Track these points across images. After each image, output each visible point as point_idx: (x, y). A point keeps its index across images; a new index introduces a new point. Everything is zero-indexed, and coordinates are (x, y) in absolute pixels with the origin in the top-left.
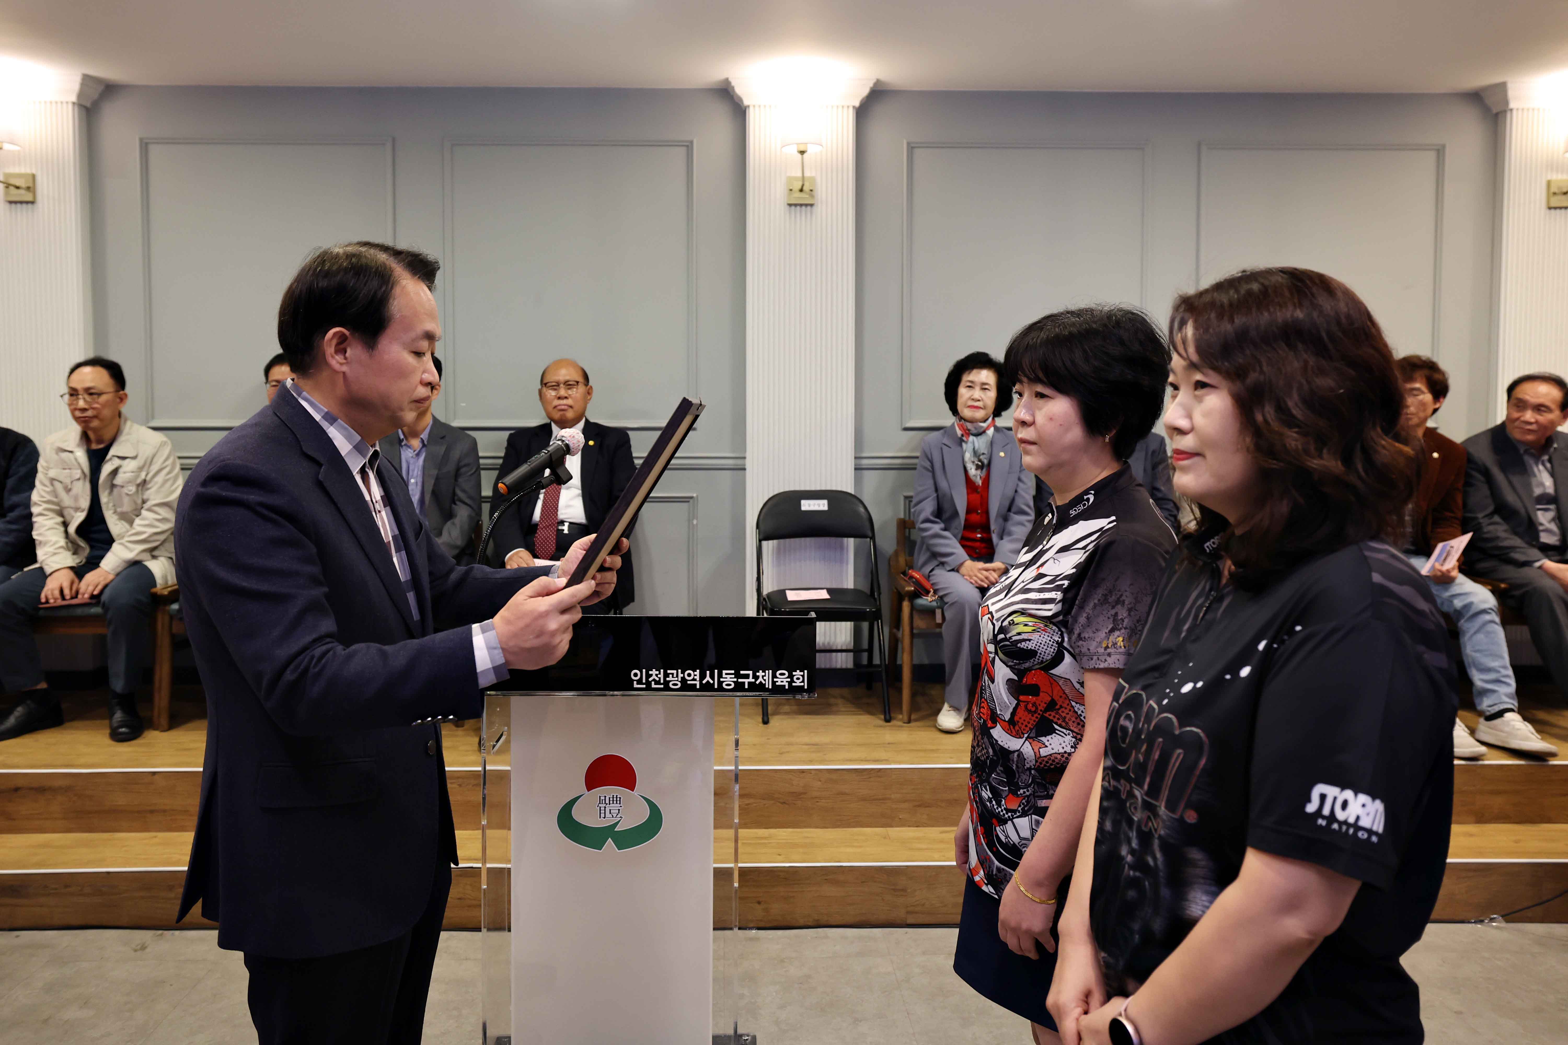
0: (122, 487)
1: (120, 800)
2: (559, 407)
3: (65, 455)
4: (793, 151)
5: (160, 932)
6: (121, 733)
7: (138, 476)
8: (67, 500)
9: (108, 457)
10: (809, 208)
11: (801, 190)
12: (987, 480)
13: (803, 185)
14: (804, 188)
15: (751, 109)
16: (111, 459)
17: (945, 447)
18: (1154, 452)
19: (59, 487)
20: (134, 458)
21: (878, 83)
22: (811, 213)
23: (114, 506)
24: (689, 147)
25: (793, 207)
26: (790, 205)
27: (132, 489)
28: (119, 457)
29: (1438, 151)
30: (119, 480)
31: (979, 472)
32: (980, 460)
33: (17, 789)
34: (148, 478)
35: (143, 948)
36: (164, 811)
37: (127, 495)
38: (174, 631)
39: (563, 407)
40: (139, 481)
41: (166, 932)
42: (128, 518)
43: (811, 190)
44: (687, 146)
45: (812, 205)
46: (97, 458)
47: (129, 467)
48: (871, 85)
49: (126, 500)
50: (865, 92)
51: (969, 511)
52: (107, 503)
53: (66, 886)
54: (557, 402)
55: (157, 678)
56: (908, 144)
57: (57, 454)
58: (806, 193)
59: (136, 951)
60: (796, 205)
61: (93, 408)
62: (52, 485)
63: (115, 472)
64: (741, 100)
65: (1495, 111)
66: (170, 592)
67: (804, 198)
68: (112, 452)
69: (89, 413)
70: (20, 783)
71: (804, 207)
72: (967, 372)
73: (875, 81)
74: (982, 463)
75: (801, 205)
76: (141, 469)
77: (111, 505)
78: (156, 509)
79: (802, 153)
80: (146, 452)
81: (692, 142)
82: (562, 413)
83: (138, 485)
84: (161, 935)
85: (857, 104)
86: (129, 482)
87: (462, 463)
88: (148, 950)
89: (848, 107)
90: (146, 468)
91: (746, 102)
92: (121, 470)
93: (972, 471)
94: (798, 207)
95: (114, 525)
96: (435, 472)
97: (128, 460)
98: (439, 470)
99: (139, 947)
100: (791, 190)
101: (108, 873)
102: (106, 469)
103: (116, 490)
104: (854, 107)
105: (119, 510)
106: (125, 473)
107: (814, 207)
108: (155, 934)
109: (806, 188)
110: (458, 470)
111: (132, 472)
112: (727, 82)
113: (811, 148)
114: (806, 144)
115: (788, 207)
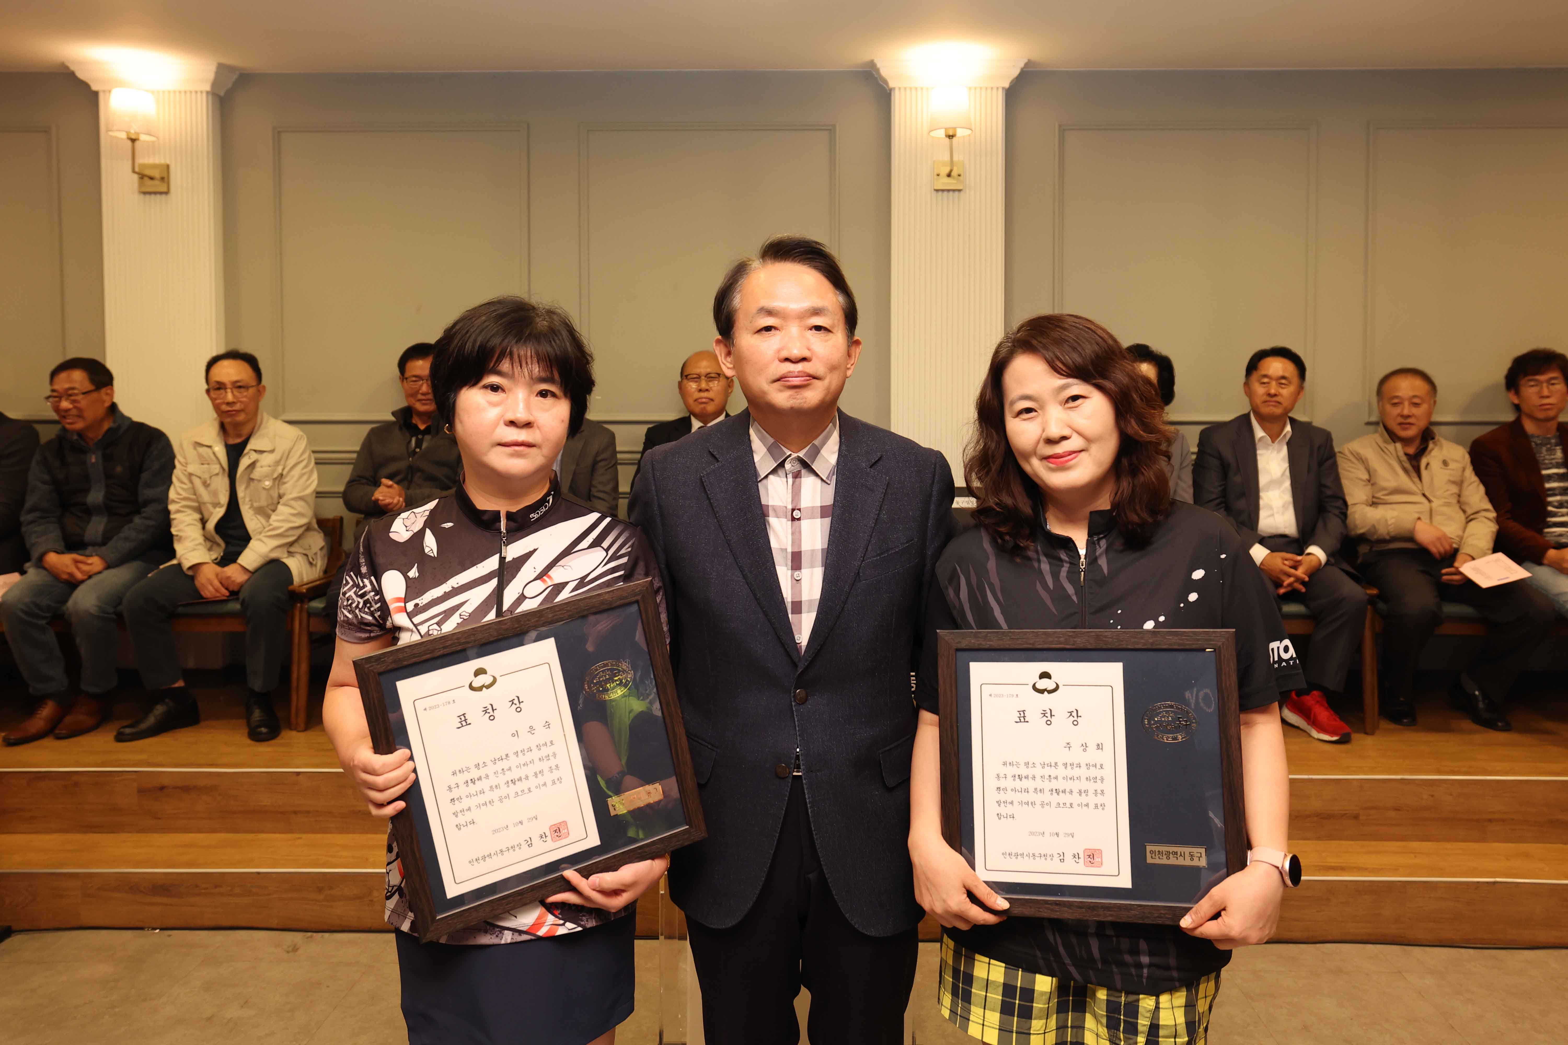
0: (260, 481)
1: (266, 800)
2: (700, 400)
3: (204, 450)
4: (941, 134)
5: (309, 934)
6: (261, 733)
7: (274, 471)
8: (205, 496)
9: (246, 451)
10: (957, 193)
11: (949, 175)
13: (951, 171)
14: (953, 174)
15: (897, 91)
16: (248, 453)
18: (1319, 448)
19: (197, 483)
20: (272, 451)
21: (1028, 63)
22: (960, 199)
23: (250, 500)
24: (831, 130)
25: (940, 193)
26: (937, 191)
27: (269, 483)
28: (255, 451)
30: (257, 473)
33: (162, 788)
34: (284, 473)
35: (295, 949)
36: (308, 812)
37: (264, 489)
38: (311, 629)
39: (704, 400)
40: (275, 475)
41: (315, 934)
42: (266, 513)
43: (959, 175)
44: (830, 130)
45: (959, 191)
46: (235, 452)
47: (266, 460)
48: (1021, 66)
49: (264, 494)
50: (1015, 73)
52: (244, 498)
53: (216, 887)
54: (697, 395)
55: (294, 676)
56: (1062, 128)
57: (195, 448)
58: (954, 178)
59: (288, 952)
60: (943, 191)
61: (241, 402)
62: (189, 479)
63: (253, 465)
64: (886, 82)
66: (308, 590)
67: (950, 183)
68: (249, 447)
69: (237, 407)
70: (166, 782)
71: (952, 193)
73: (1025, 61)
75: (948, 191)
76: (277, 463)
77: (247, 499)
78: (291, 504)
79: (951, 137)
80: (283, 446)
81: (834, 126)
82: (703, 406)
83: (275, 479)
84: (311, 937)
85: (1007, 86)
86: (266, 476)
87: (599, 458)
88: (299, 952)
89: (998, 88)
90: (282, 463)
91: (891, 84)
92: (258, 465)
94: (945, 193)
95: (251, 521)
96: (573, 467)
97: (265, 454)
98: (577, 465)
99: (290, 949)
100: (938, 175)
101: (258, 873)
102: (244, 462)
103: (253, 484)
104: (1003, 89)
105: (256, 505)
106: (262, 467)
107: (962, 193)
108: (305, 936)
110: (595, 463)
111: (269, 466)
112: (872, 64)
113: (960, 133)
114: (956, 128)
115: (935, 192)
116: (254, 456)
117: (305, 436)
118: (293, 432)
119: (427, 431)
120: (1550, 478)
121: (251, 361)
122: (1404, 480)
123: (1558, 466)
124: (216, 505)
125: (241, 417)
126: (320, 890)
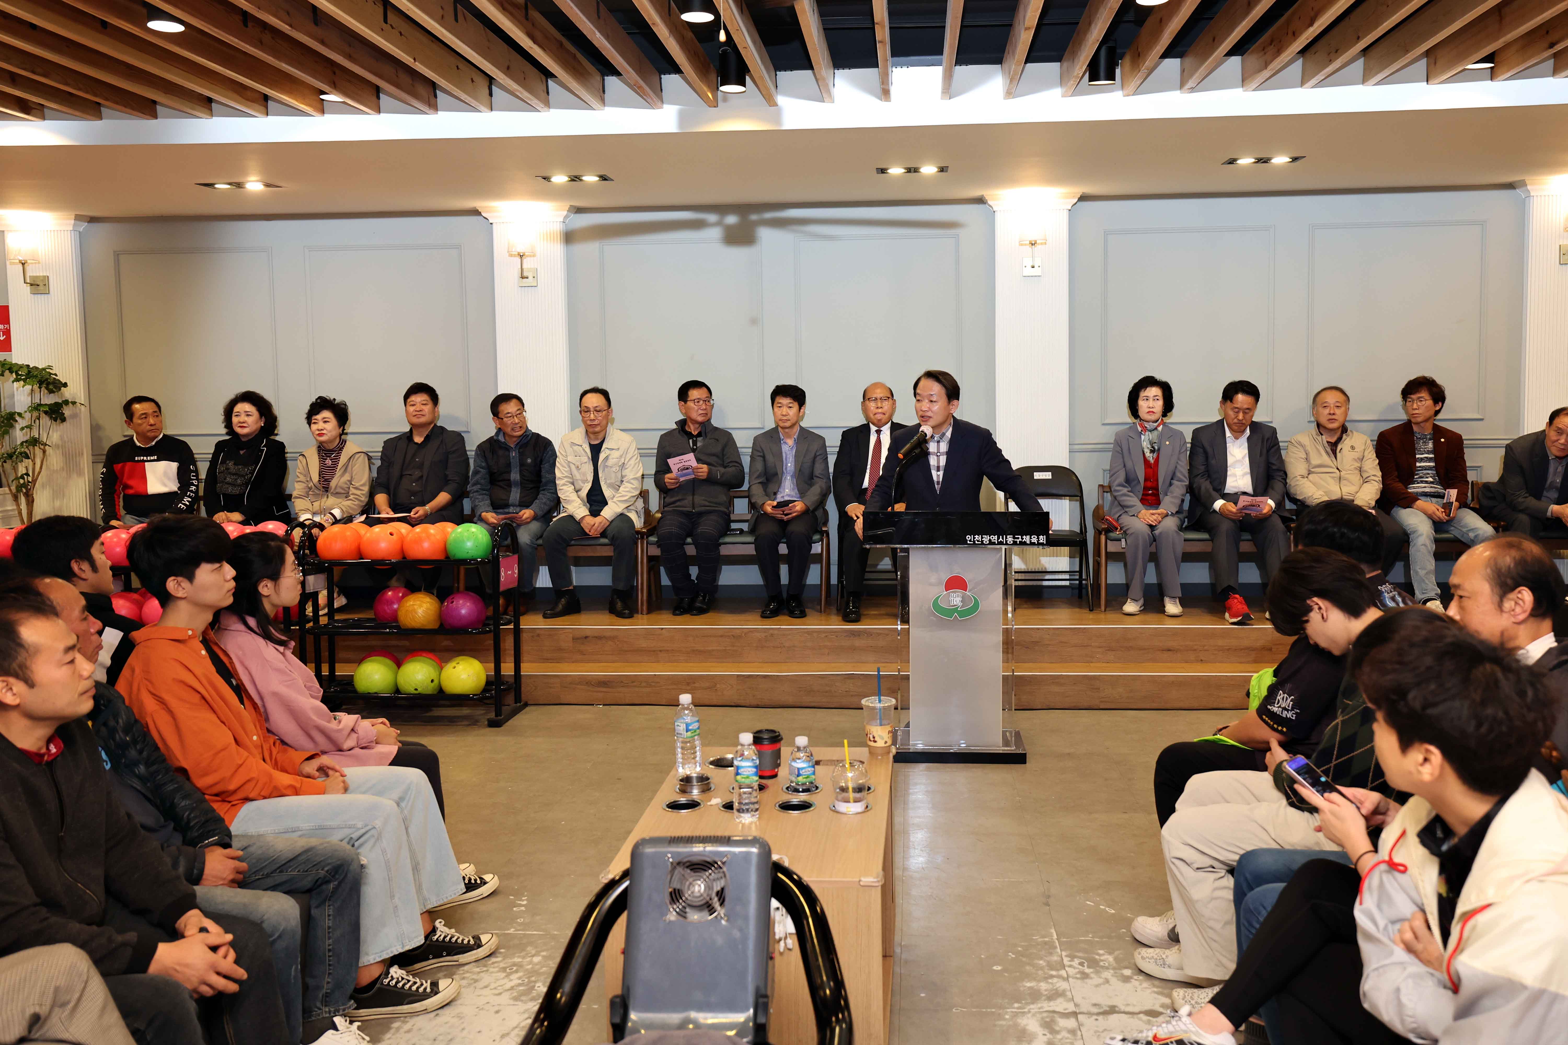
0: (612, 468)
2: (876, 414)
3: (576, 448)
6: (625, 614)
7: (617, 461)
8: (579, 477)
12: (1157, 460)
16: (603, 450)
17: (1130, 438)
18: (1268, 439)
19: (573, 467)
27: (616, 469)
28: (609, 449)
30: (610, 462)
31: (1151, 455)
32: (1153, 447)
33: (586, 637)
34: (625, 463)
36: (668, 651)
37: (614, 472)
39: (879, 414)
40: (619, 464)
42: (616, 487)
46: (596, 450)
49: (613, 476)
51: (1146, 480)
52: (602, 477)
54: (875, 411)
57: (571, 447)
61: (597, 419)
62: (569, 467)
63: (607, 458)
69: (596, 422)
70: (588, 634)
72: (1143, 390)
74: (1154, 449)
76: (621, 456)
77: (605, 479)
78: (632, 481)
80: (623, 446)
82: (877, 417)
83: (620, 466)
86: (616, 465)
87: (818, 454)
90: (624, 456)
92: (610, 457)
93: (1148, 454)
95: (607, 492)
96: (802, 459)
97: (615, 451)
98: (804, 457)
102: (602, 456)
103: (609, 470)
105: (608, 481)
106: (612, 460)
110: (815, 457)
111: (617, 458)
116: (607, 453)
117: (633, 439)
118: (628, 437)
121: (605, 394)
122: (1326, 459)
124: (586, 481)
125: (598, 429)
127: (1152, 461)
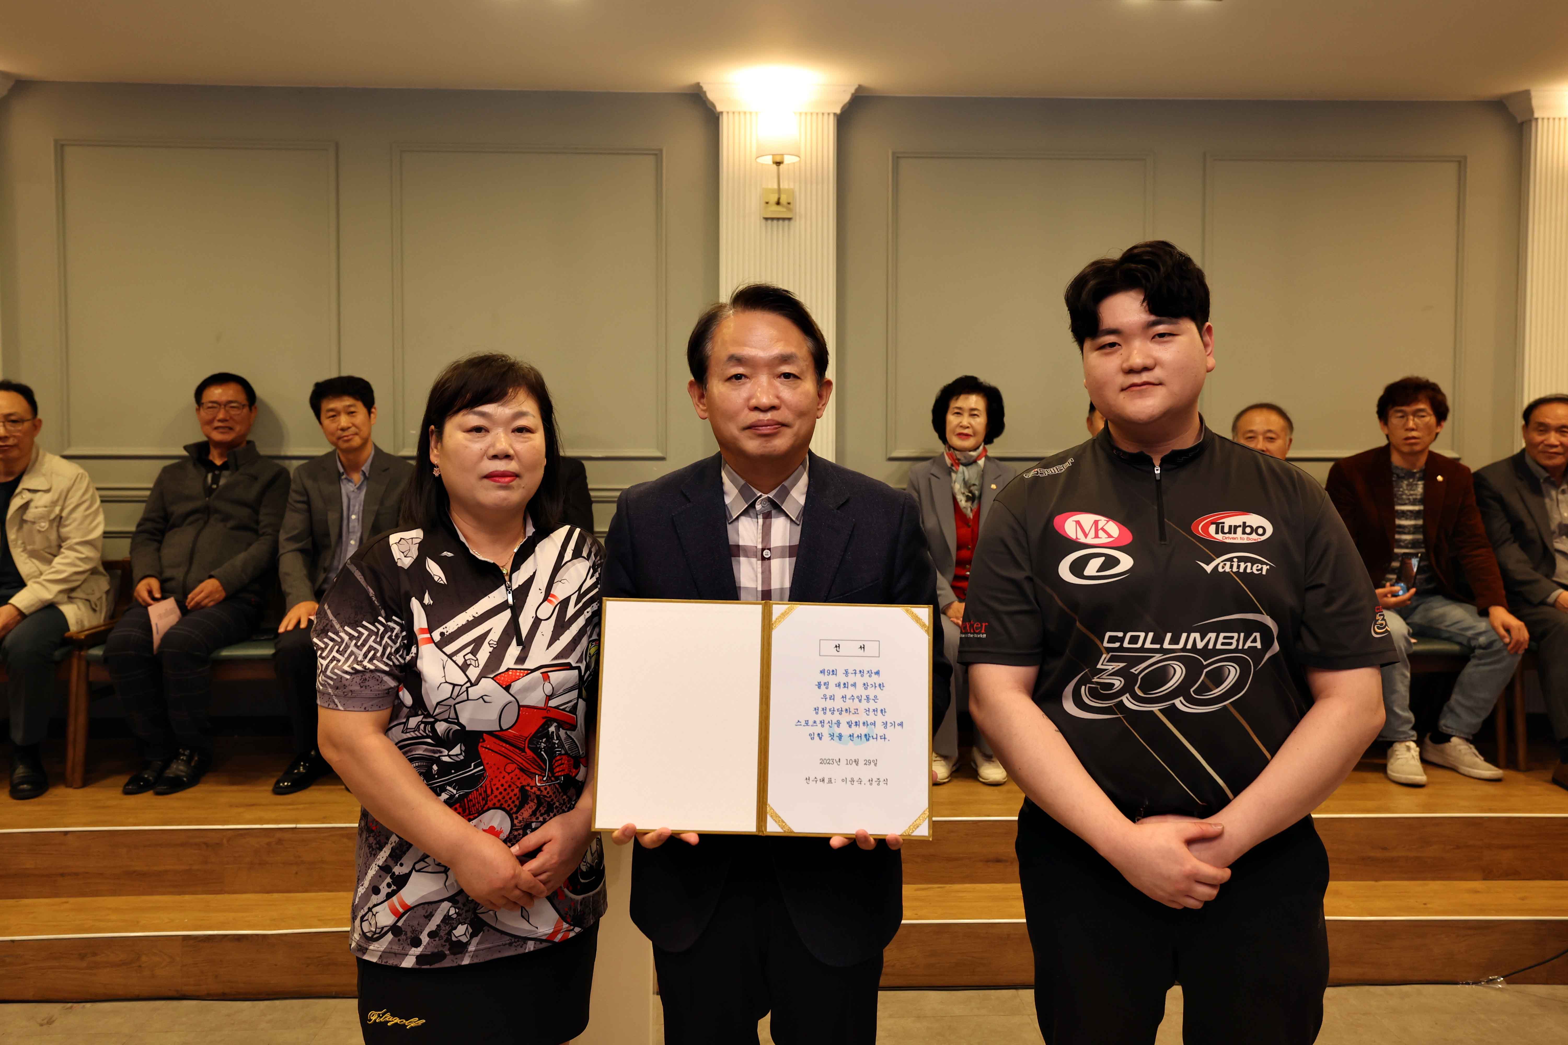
0: (34, 523)
1: (28, 863)
4: (768, 160)
5: (70, 1005)
6: (23, 790)
7: (50, 512)
9: (18, 491)
10: (786, 222)
11: (778, 203)
12: (977, 514)
13: (779, 199)
14: (781, 201)
15: (725, 115)
16: (20, 493)
17: (933, 478)
20: (48, 491)
21: (860, 88)
22: (789, 228)
23: (23, 543)
24: (658, 155)
25: (769, 222)
26: (766, 219)
27: (44, 525)
28: (29, 490)
29: (1459, 162)
30: (30, 514)
31: (969, 504)
32: (970, 492)
34: (64, 514)
36: (76, 874)
37: (39, 531)
38: (92, 678)
40: (52, 516)
41: (75, 1005)
42: (43, 558)
43: (789, 203)
44: (656, 155)
45: (789, 219)
46: (7, 492)
47: (41, 501)
48: (853, 91)
49: (38, 537)
50: (847, 98)
51: (959, 547)
52: (16, 540)
55: (71, 729)
56: (894, 153)
58: (783, 206)
59: (42, 1025)
60: (772, 219)
63: (25, 506)
64: (714, 106)
65: (1519, 121)
67: (780, 212)
68: (22, 485)
69: (14, 442)
71: (781, 222)
72: (955, 398)
73: (856, 86)
74: (973, 495)
75: (778, 219)
76: (54, 503)
77: (20, 542)
78: (77, 547)
79: (778, 164)
80: (60, 484)
81: (661, 151)
83: (52, 522)
84: (71, 1007)
85: (838, 111)
86: (42, 517)
88: (56, 1024)
89: (829, 114)
90: (61, 503)
91: (719, 108)
92: (32, 505)
93: (963, 503)
94: (775, 222)
95: (24, 564)
96: (377, 507)
97: (39, 494)
98: (381, 504)
99: (45, 1021)
100: (767, 203)
101: (13, 941)
102: (17, 503)
103: (26, 527)
104: (835, 114)
105: (29, 548)
106: (36, 507)
107: (792, 222)
108: (64, 1007)
109: (784, 200)
111: (46, 507)
112: (698, 86)
113: (788, 160)
114: (783, 155)
115: (764, 221)
116: (27, 496)
117: (87, 474)
118: (71, 469)
119: (225, 466)
120: (1404, 515)
121: (29, 393)
123: (1413, 503)
126: (82, 957)
127: (970, 515)
